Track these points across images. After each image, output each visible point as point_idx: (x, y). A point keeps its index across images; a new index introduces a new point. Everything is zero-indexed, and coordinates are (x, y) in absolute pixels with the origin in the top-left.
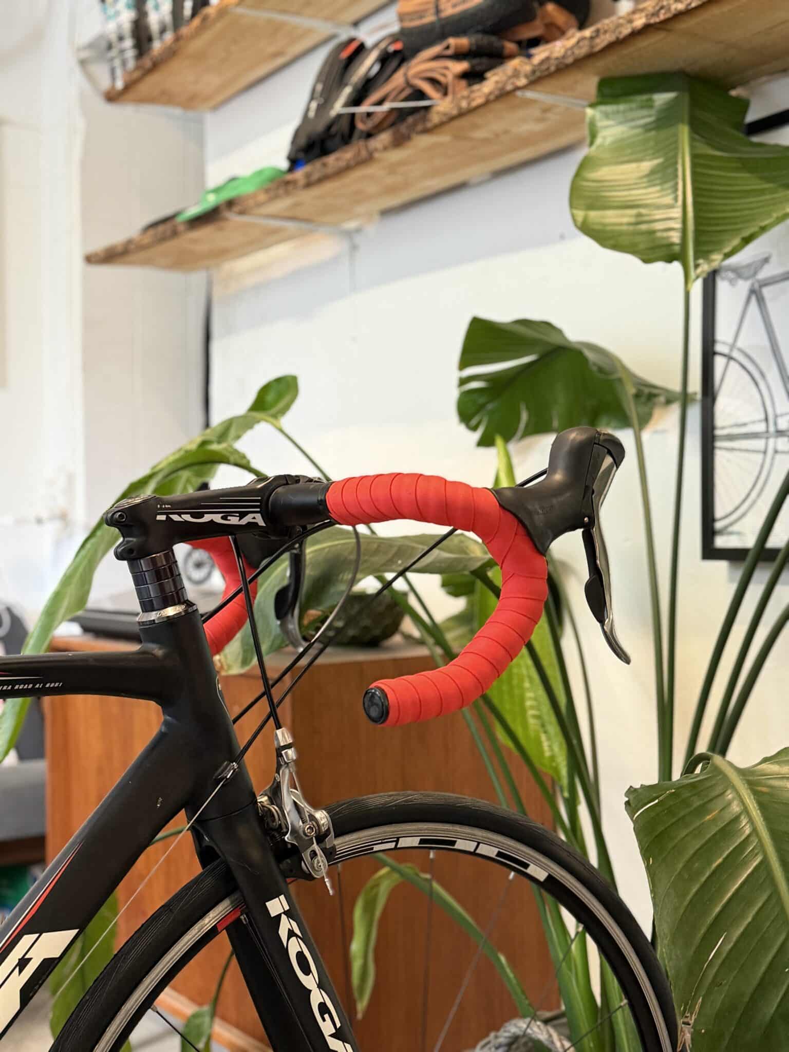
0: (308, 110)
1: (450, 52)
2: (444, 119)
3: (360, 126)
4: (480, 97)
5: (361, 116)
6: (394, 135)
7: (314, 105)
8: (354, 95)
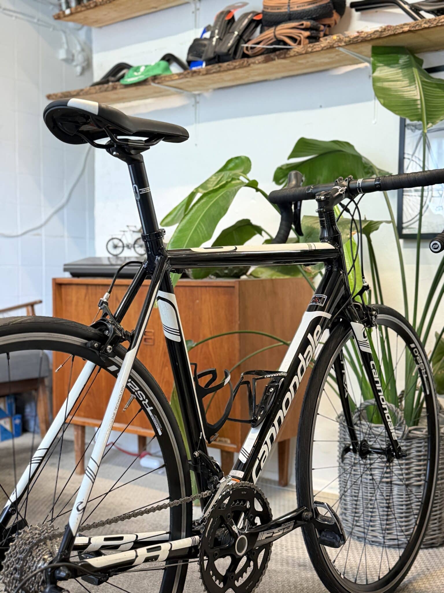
1: (303, 27)
2: (298, 54)
5: (247, 48)
6: (265, 58)
7: (214, 40)
8: (238, 37)
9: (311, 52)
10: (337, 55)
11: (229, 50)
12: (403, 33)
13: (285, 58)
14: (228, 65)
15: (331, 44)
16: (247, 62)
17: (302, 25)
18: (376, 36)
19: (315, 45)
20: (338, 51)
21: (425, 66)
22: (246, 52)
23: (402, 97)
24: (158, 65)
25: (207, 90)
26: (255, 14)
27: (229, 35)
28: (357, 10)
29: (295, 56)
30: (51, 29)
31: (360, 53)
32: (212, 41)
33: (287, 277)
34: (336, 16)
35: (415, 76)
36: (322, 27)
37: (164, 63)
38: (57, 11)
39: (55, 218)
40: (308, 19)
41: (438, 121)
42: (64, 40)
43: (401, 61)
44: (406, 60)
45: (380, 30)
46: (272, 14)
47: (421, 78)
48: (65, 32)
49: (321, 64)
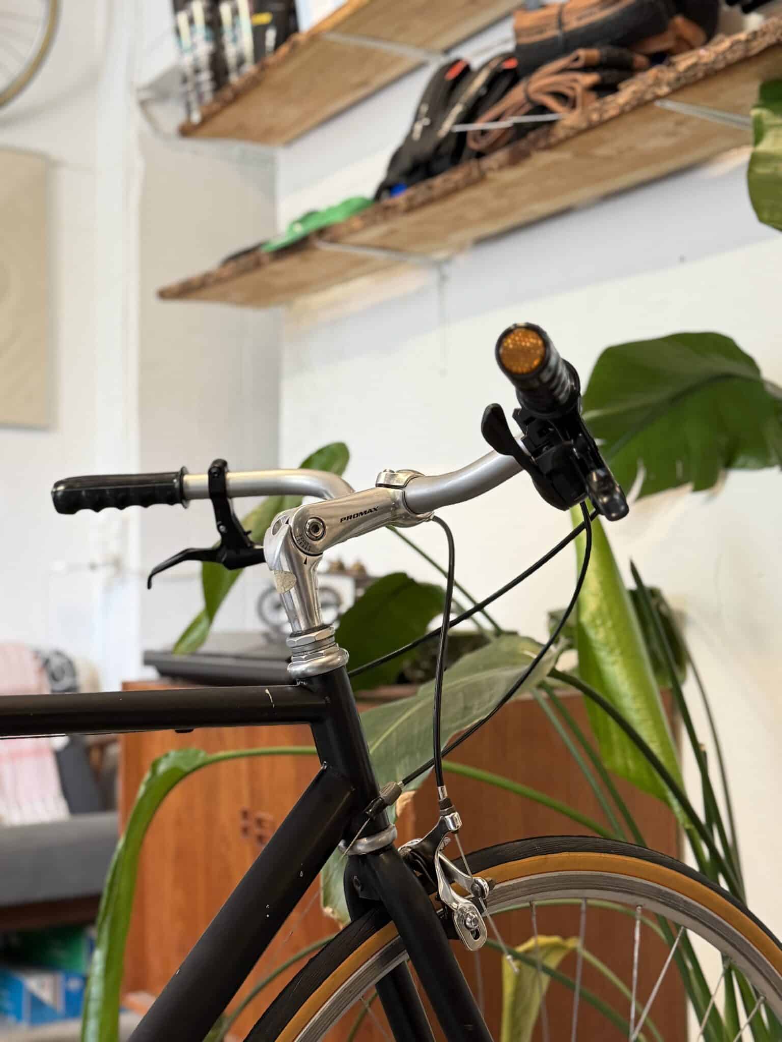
0: (412, 131)
1: (579, 64)
2: (571, 133)
3: (472, 145)
4: (613, 108)
6: (510, 152)
7: (418, 127)
9: (602, 123)
11: (438, 147)
13: (549, 147)
14: (445, 181)
15: (639, 95)
16: (479, 167)
17: (577, 59)
18: (738, 54)
19: (604, 103)
25: (461, 248)
26: (506, 57)
27: (446, 111)
29: (567, 139)
34: (686, 29)
46: (528, 49)
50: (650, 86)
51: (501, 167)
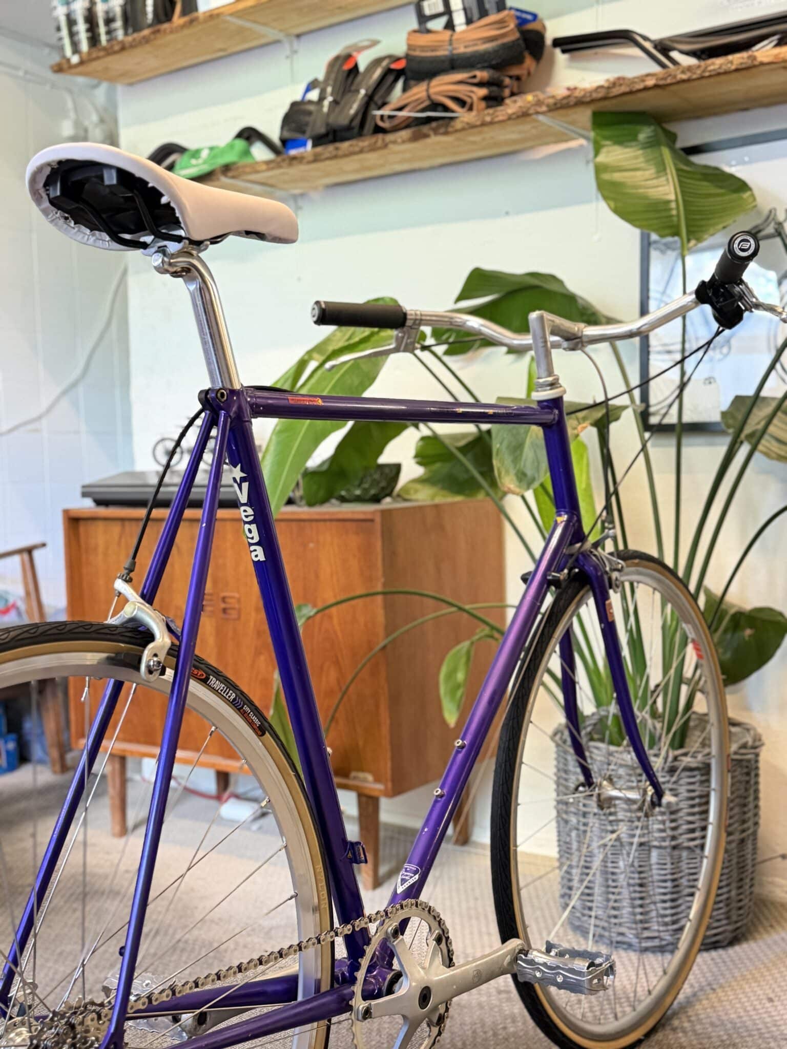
1: (476, 81)
2: (468, 126)
4: (503, 115)
5: (382, 117)
6: (414, 133)
7: (326, 103)
8: (366, 99)
9: (492, 123)
10: (534, 127)
11: (352, 120)
12: (646, 89)
13: (446, 133)
14: (351, 146)
15: (524, 110)
16: (383, 140)
17: (475, 77)
18: (601, 94)
19: (496, 111)
20: (537, 121)
21: (680, 144)
22: (381, 124)
23: (645, 197)
24: (230, 146)
25: (315, 188)
26: (393, 59)
27: (350, 94)
28: (564, 51)
29: (463, 129)
30: (48, 87)
31: (573, 123)
32: (322, 107)
33: (459, 498)
34: (529, 62)
35: (666, 162)
36: (507, 81)
37: (241, 144)
38: (56, 59)
39: (64, 403)
40: (483, 68)
41: (706, 236)
42: (70, 104)
43: (642, 136)
44: (651, 134)
45: (606, 85)
46: (422, 60)
47: (675, 165)
48: (70, 92)
49: (507, 143)
50: (533, 105)
51: (404, 142)
